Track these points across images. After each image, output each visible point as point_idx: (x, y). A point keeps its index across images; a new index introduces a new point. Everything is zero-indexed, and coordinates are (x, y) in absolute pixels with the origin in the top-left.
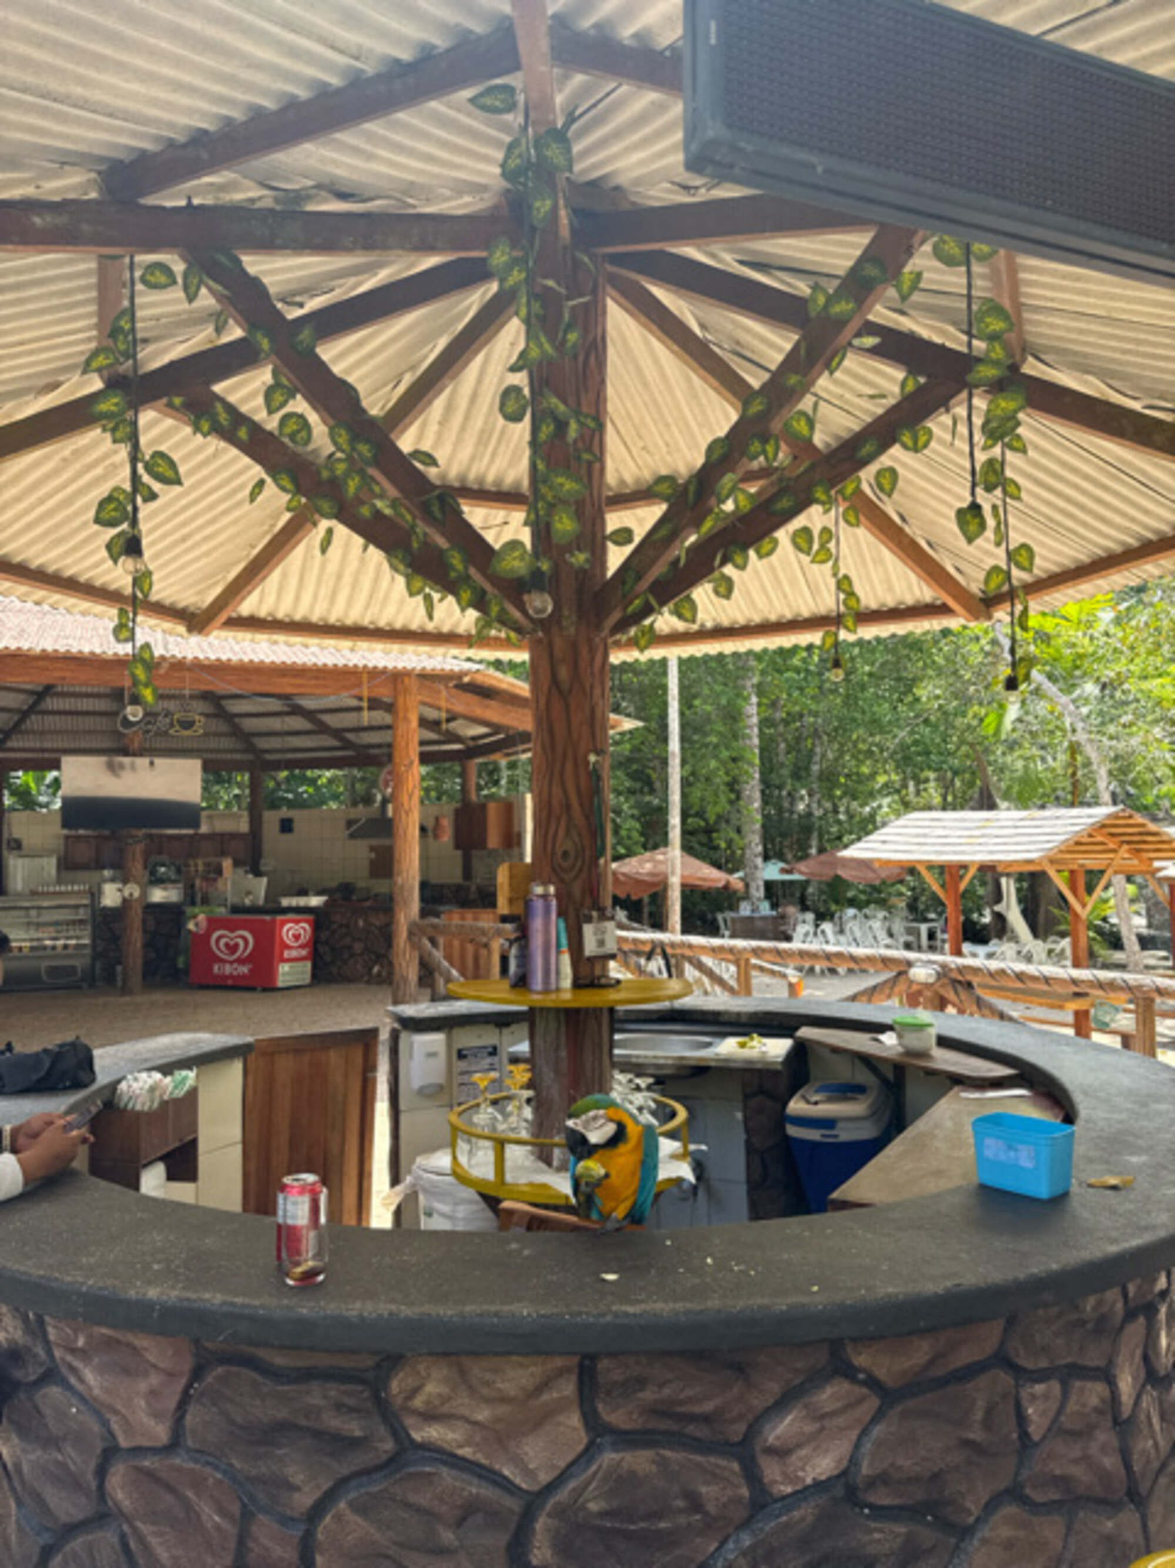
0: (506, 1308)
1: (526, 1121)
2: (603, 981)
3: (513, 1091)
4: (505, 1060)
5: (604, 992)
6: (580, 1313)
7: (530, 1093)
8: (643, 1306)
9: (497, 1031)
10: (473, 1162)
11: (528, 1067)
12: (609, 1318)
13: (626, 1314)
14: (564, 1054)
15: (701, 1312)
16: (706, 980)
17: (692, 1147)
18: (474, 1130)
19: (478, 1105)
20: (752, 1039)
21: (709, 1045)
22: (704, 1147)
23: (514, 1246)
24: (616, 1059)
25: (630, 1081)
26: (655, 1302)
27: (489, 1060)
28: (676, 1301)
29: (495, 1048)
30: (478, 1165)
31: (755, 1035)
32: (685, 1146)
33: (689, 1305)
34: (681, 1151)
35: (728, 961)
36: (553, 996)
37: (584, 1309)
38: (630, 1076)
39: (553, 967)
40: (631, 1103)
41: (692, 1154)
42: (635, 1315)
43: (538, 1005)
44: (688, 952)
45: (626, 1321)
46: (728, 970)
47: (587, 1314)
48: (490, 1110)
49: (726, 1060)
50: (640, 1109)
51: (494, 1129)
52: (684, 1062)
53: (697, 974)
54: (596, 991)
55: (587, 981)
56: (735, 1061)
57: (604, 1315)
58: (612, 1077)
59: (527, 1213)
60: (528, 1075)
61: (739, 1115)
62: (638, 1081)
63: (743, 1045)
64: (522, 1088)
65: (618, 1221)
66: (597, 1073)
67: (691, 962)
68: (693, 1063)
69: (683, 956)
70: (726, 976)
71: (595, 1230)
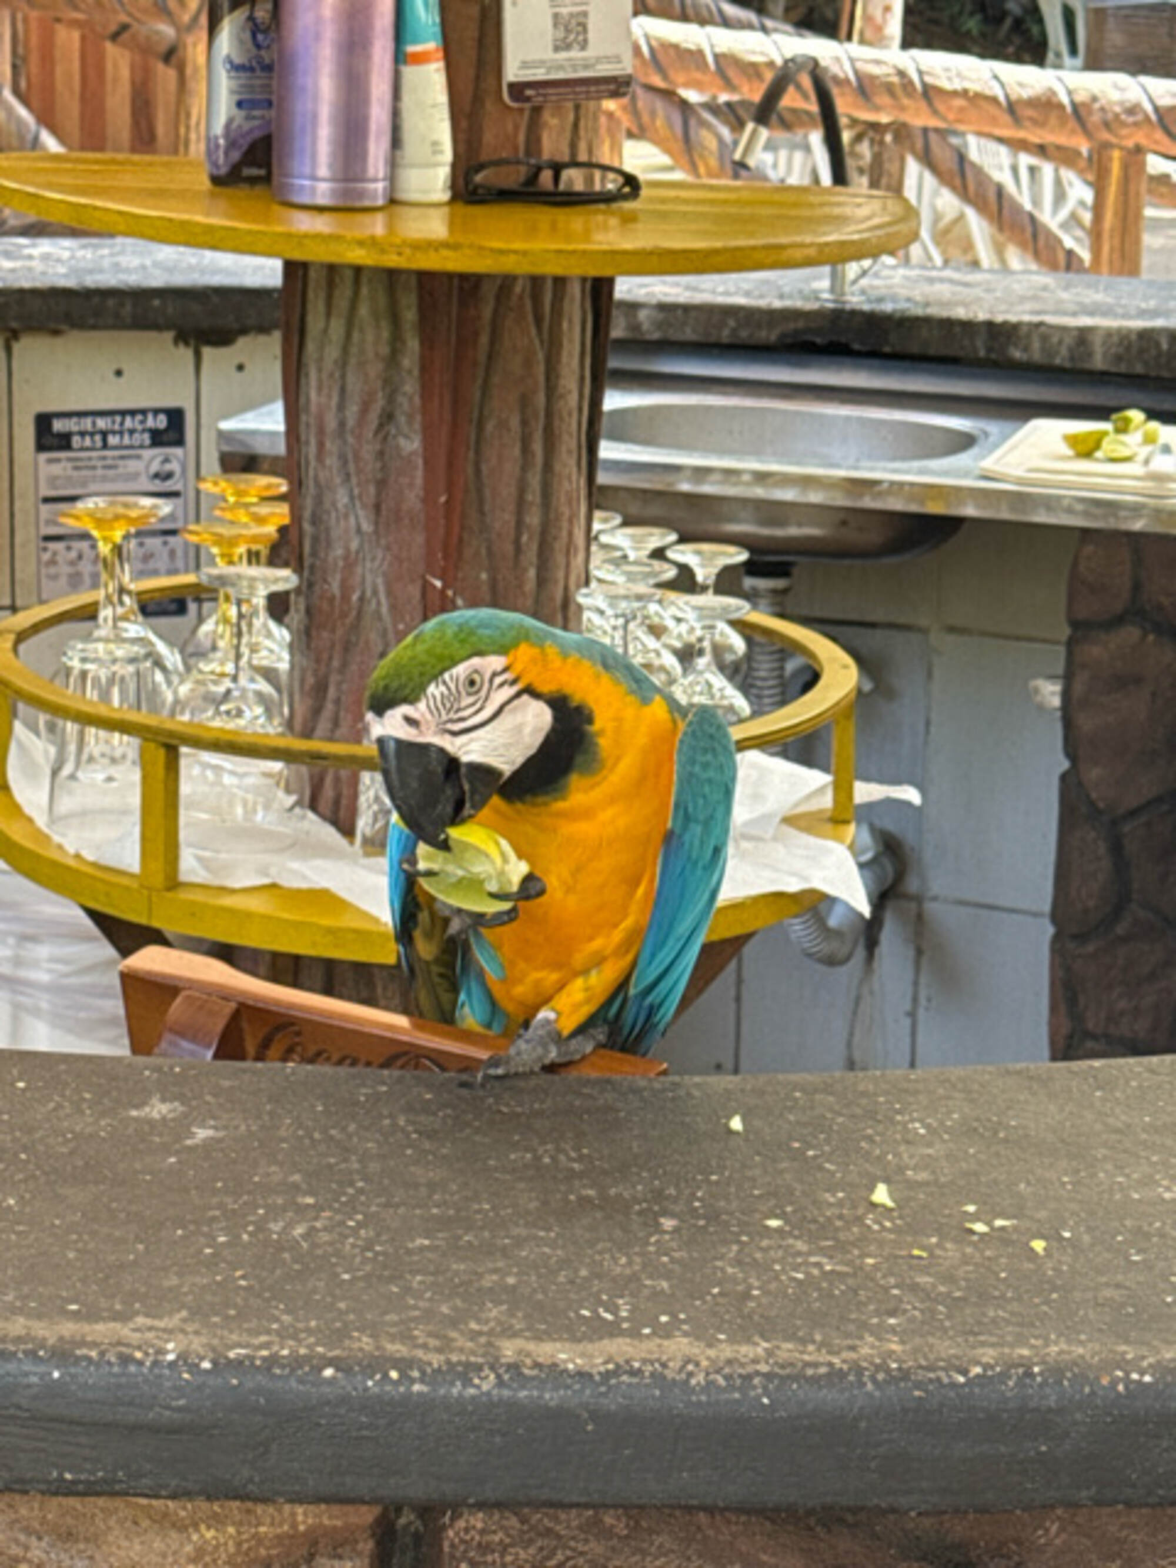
0: (101, 1330)
1: (269, 674)
2: (574, 179)
3: (222, 568)
4: (210, 461)
5: (574, 220)
6: (376, 1364)
7: (284, 578)
8: (620, 1348)
9: (186, 354)
10: (66, 804)
11: (283, 487)
12: (487, 1383)
13: (554, 1373)
14: (411, 444)
15: (836, 1376)
16: (977, 225)
17: (865, 792)
18: (68, 696)
19: (88, 614)
20: (1123, 428)
21: (965, 442)
22: (911, 795)
23: (158, 1109)
24: (603, 478)
25: (659, 554)
26: (664, 1332)
27: (153, 458)
28: (742, 1334)
29: (176, 417)
30: (83, 814)
31: (1136, 416)
32: (842, 789)
33: (787, 1350)
34: (827, 801)
35: (1065, 157)
36: (377, 226)
37: (396, 1349)
38: (658, 537)
39: (378, 115)
40: (656, 631)
41: (866, 813)
42: (582, 1375)
43: (317, 254)
44: (919, 118)
45: (551, 1397)
46: (1060, 196)
47: (404, 1365)
48: (134, 629)
49: (1019, 499)
50: (687, 655)
51: (147, 695)
52: (868, 502)
53: (948, 202)
54: (543, 215)
55: (513, 178)
56: (1049, 503)
57: (467, 1372)
58: (590, 538)
59: (224, 994)
60: (281, 513)
61: (1051, 693)
62: (686, 555)
63: (1086, 448)
64: (253, 557)
65: (558, 1038)
66: (533, 519)
67: (927, 160)
68: (896, 504)
69: (901, 131)
70: (1051, 219)
71: (468, 1065)
